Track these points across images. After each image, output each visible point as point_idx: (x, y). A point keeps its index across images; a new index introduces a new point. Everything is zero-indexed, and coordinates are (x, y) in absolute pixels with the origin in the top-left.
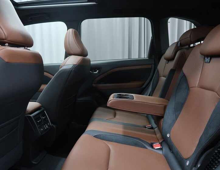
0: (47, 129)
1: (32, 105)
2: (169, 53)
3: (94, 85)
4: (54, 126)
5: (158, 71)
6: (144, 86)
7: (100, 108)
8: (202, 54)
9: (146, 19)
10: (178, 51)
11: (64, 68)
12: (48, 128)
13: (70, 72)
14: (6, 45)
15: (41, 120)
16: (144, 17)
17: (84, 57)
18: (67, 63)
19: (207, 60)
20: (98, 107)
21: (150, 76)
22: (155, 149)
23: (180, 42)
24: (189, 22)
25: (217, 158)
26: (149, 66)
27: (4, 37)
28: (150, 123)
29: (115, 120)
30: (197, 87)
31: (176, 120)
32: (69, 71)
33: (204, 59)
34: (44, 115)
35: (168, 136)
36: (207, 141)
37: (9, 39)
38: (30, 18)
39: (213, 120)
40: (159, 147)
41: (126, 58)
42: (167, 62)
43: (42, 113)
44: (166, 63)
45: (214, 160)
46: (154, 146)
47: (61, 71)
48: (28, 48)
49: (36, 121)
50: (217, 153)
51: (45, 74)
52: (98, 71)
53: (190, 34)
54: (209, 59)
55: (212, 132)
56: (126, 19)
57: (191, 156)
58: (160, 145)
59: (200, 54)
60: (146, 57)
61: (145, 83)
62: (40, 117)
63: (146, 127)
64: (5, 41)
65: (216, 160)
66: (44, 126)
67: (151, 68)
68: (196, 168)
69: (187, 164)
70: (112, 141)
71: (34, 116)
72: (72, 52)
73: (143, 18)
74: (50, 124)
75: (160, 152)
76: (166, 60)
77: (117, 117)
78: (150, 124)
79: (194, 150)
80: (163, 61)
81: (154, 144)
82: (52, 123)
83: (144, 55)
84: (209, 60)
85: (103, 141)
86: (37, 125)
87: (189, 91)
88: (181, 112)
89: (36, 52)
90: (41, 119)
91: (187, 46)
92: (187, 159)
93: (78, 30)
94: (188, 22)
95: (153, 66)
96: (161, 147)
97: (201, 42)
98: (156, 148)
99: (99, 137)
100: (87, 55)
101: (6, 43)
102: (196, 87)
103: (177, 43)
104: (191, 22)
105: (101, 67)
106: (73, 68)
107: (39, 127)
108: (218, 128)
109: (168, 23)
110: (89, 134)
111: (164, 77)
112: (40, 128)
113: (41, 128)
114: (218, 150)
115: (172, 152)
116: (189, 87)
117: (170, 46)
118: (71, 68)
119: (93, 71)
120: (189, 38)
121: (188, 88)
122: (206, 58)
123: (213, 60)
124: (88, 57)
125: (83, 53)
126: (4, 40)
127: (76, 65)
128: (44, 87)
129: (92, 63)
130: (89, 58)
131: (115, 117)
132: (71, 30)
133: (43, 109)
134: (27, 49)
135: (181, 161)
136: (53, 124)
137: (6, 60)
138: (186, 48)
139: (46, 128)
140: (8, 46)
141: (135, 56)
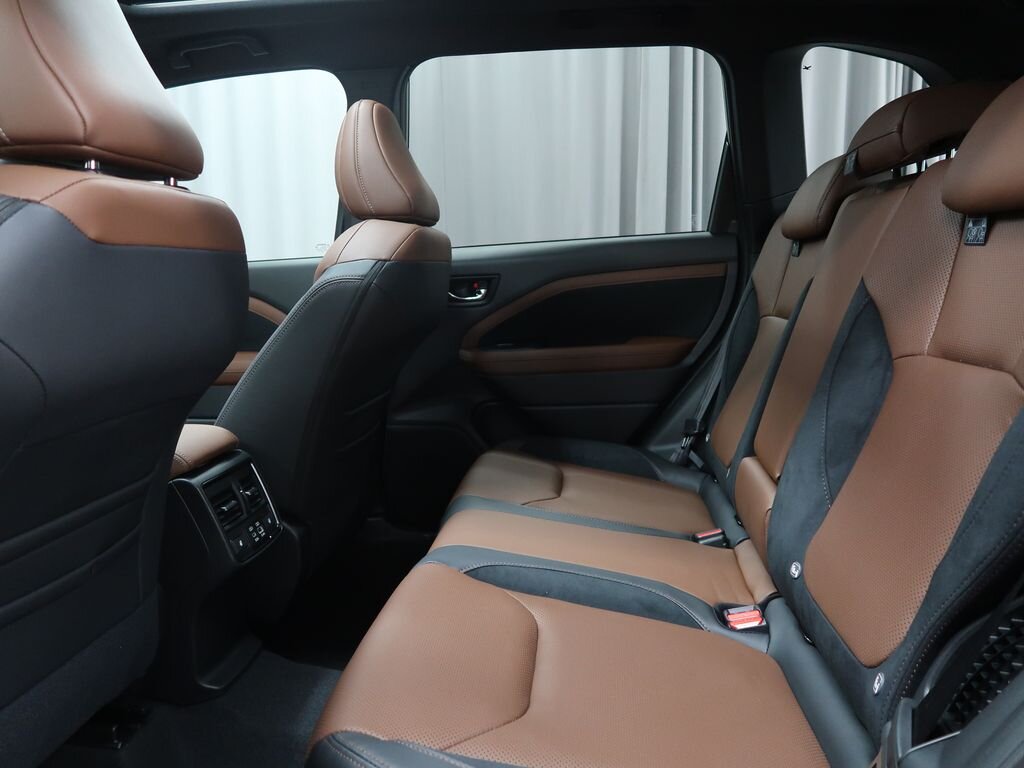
0: (264, 540)
1: (196, 438)
2: (803, 206)
3: (466, 354)
4: (294, 532)
5: (753, 289)
6: (690, 359)
7: (492, 457)
8: (950, 205)
9: (701, 53)
10: (847, 196)
11: (334, 274)
12: (266, 537)
13: (359, 293)
14: (89, 169)
15: (239, 504)
16: (696, 44)
17: (422, 228)
18: (348, 254)
19: (975, 230)
20: (482, 451)
21: (717, 314)
22: (733, 629)
23: (854, 155)
24: (901, 66)
25: (1007, 656)
26: (716, 271)
27: (80, 132)
28: (715, 522)
29: (558, 506)
30: (928, 354)
31: (831, 503)
32: (358, 289)
33: (963, 227)
34: (249, 481)
35: (795, 571)
36: (966, 583)
37: (101, 140)
38: (182, 54)
39: (991, 492)
40: (755, 624)
41: (610, 230)
42: (796, 247)
43: (242, 474)
44: (791, 254)
45: (994, 665)
46: (730, 618)
47: (322, 287)
48: (180, 183)
49: (217, 508)
50: (1009, 633)
51: (254, 304)
52: (483, 291)
53: (898, 119)
54: (984, 225)
55: (986, 543)
56: (613, 55)
57: (894, 654)
58: (757, 613)
59: (943, 206)
60: (700, 229)
61: (696, 343)
62: (230, 490)
63: (696, 540)
64: (85, 147)
65: (1004, 663)
66: (251, 529)
67: (725, 277)
68: (914, 703)
69: (877, 687)
70: (545, 595)
71: (206, 486)
72: (370, 207)
73: (688, 51)
74: (273, 520)
75: (759, 644)
76: (788, 242)
77: (569, 493)
78: (717, 527)
79: (908, 626)
80: (776, 244)
81: (731, 611)
82: (282, 516)
83: (693, 220)
84: (983, 234)
85: (509, 592)
86: (221, 521)
87: (889, 374)
88: (855, 469)
89: (215, 201)
90: (235, 497)
91: (888, 176)
92: (875, 667)
93: (397, 107)
94: (898, 69)
95: (733, 269)
96: (764, 623)
97: (948, 156)
98: (740, 627)
99: (490, 574)
100: (433, 220)
101: (88, 157)
102: (920, 354)
103: (843, 159)
104: (913, 67)
105: (498, 274)
106: (376, 274)
107: (229, 531)
108: (1015, 525)
109: (804, 71)
110: (447, 564)
111: (780, 315)
112: (233, 535)
113: (237, 537)
114: (1012, 625)
115: (813, 644)
116: (890, 355)
117: (809, 174)
118: (365, 276)
119: (464, 290)
120: (896, 136)
121: (887, 360)
122: (971, 225)
123: (1003, 229)
124: (439, 228)
125: (419, 211)
126: (80, 144)
127: (385, 261)
128: (245, 364)
129: (456, 254)
130: (444, 232)
131: (559, 495)
132: (363, 106)
133: (243, 455)
134: (175, 185)
135: (847, 677)
136: (290, 523)
137: (92, 232)
138: (880, 185)
139: (259, 535)
140: (95, 170)
141: (650, 223)
